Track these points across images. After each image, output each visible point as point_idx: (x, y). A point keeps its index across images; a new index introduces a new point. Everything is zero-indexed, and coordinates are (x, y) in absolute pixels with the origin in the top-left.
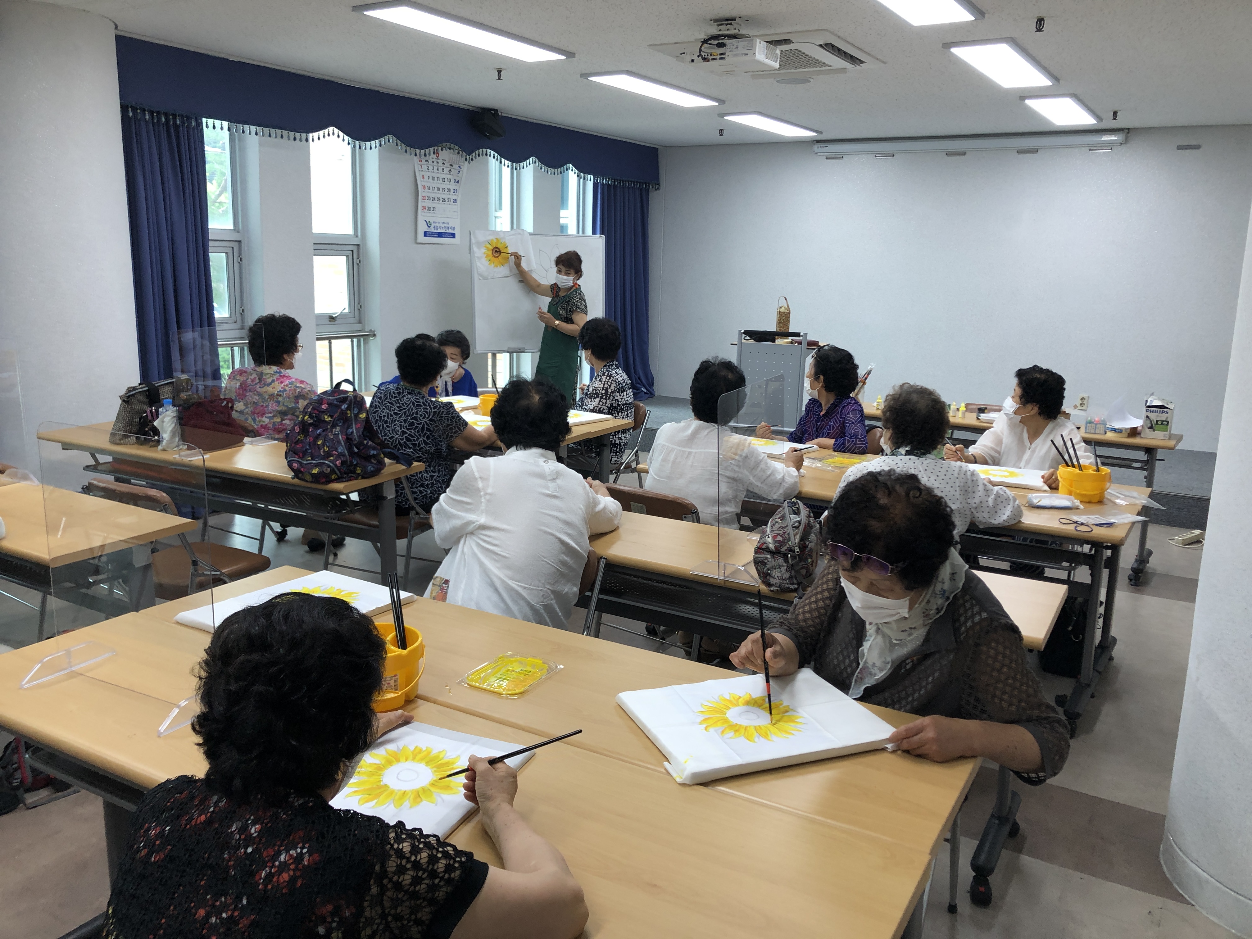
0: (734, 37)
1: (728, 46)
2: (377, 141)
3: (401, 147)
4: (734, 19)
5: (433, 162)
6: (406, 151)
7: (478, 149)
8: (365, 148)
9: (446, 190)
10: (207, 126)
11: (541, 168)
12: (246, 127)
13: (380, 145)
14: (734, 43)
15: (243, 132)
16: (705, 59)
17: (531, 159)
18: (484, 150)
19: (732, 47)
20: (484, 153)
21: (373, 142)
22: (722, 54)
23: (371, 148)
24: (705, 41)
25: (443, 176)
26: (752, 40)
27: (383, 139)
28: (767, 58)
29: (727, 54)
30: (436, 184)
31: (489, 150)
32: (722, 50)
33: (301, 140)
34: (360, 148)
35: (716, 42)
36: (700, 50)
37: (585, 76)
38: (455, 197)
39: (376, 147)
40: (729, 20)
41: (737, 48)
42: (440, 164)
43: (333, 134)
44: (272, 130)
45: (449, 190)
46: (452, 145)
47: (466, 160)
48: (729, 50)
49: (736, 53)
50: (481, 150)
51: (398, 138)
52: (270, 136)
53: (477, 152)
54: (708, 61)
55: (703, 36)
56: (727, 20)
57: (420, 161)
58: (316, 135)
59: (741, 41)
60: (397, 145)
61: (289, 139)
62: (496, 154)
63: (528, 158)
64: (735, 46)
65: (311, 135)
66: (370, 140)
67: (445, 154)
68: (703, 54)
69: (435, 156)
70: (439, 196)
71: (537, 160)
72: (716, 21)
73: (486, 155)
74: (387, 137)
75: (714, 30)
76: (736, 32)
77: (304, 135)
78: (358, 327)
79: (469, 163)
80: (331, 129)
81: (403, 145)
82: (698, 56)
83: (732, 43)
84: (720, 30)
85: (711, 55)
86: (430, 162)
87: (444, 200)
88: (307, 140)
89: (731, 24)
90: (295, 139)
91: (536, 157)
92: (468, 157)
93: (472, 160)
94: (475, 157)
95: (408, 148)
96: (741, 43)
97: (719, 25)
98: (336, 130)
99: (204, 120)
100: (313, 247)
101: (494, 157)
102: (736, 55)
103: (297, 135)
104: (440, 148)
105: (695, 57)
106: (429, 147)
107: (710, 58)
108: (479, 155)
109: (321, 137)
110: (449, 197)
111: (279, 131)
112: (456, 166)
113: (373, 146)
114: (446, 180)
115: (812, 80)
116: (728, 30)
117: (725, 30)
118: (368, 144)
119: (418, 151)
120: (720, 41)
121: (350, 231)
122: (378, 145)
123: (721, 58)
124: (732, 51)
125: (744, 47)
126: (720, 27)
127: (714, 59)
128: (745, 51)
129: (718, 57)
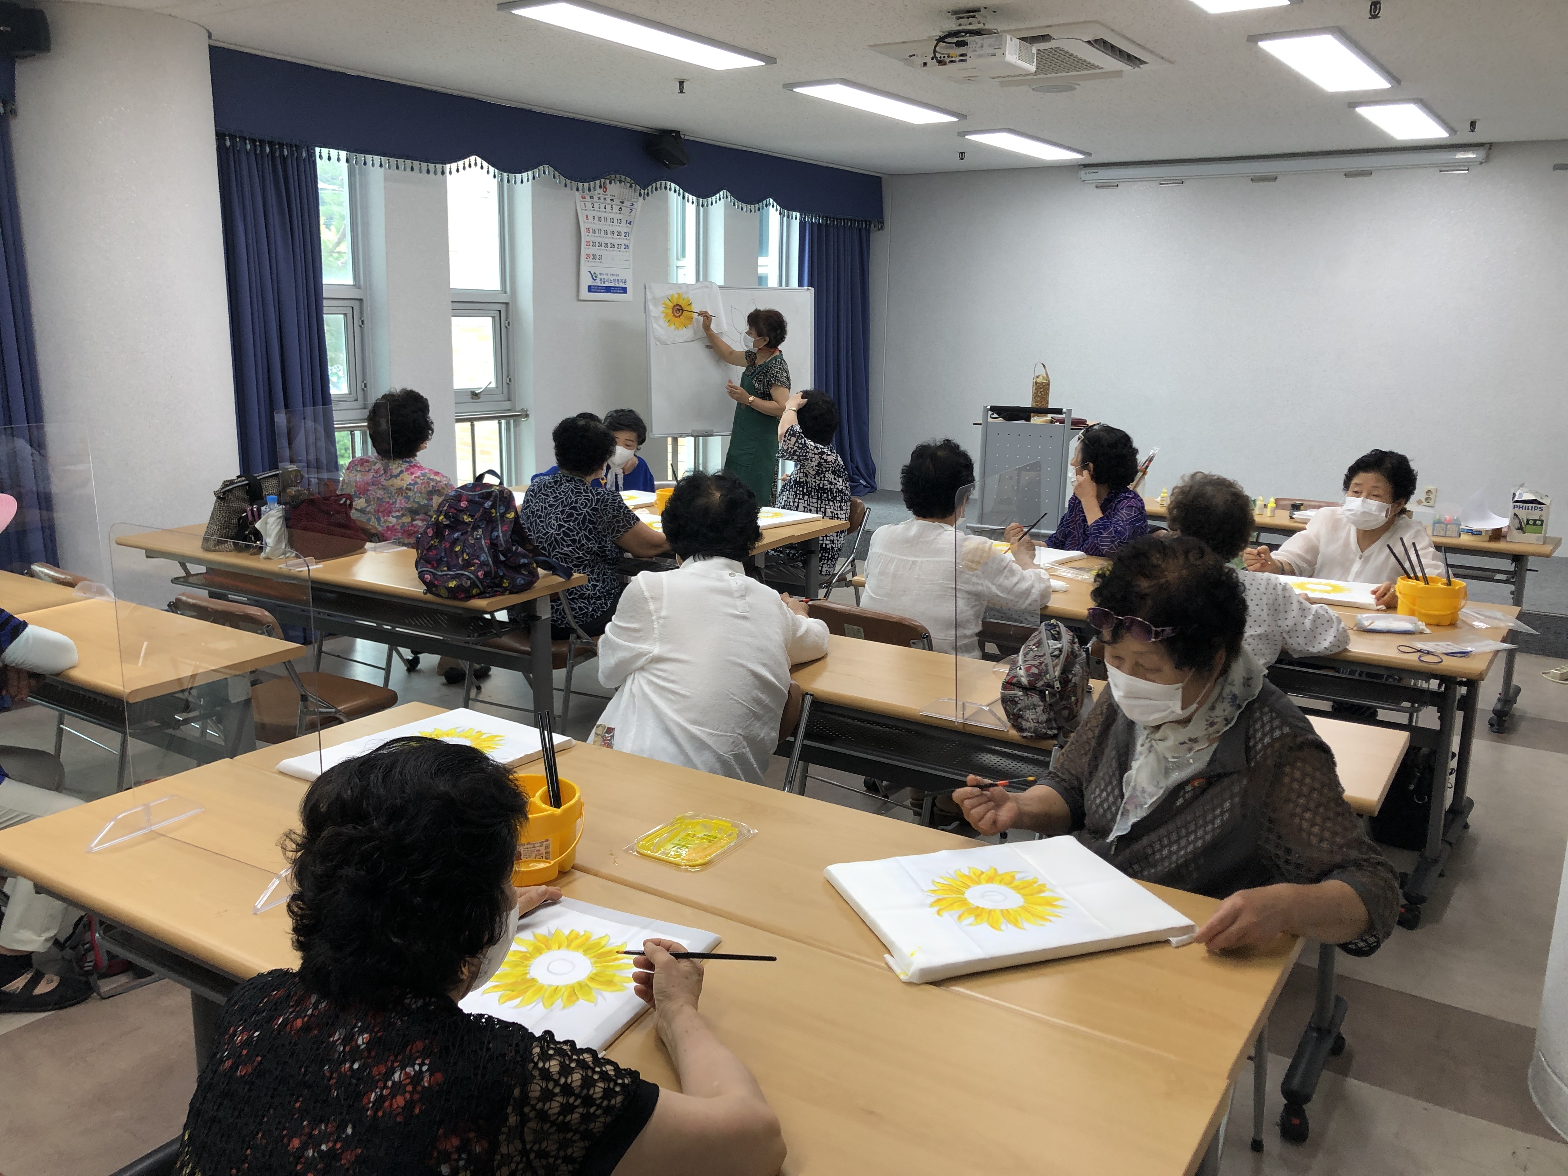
0: (978, 33)
1: (970, 45)
2: (530, 173)
3: (561, 180)
4: (978, 11)
5: (599, 198)
6: (566, 186)
7: (656, 181)
8: (515, 182)
9: (616, 234)
10: (321, 157)
11: (734, 205)
12: (369, 157)
13: (534, 178)
14: (978, 41)
15: (365, 164)
16: (941, 62)
17: (721, 193)
18: (663, 182)
19: (975, 45)
20: (663, 186)
21: (525, 175)
22: (962, 55)
23: (522, 182)
24: (941, 40)
25: (612, 216)
26: (1001, 36)
27: (536, 170)
28: (1020, 58)
29: (968, 55)
30: (603, 226)
31: (668, 183)
32: (962, 50)
33: (435, 173)
34: (508, 181)
35: (955, 40)
36: (935, 51)
37: (790, 86)
38: (626, 242)
39: (528, 180)
40: (972, 12)
41: (982, 46)
42: (608, 201)
43: (476, 164)
44: (401, 161)
45: (619, 233)
46: (623, 177)
47: (640, 195)
48: (971, 50)
49: (982, 52)
50: (658, 183)
51: (555, 169)
52: (397, 168)
53: (654, 185)
54: (945, 64)
55: (938, 33)
56: (969, 12)
57: (584, 197)
58: (454, 166)
59: (987, 38)
60: (554, 177)
61: (421, 172)
62: (678, 188)
63: (718, 192)
64: (979, 45)
65: (448, 166)
66: (520, 172)
67: (614, 189)
68: (938, 55)
69: (601, 191)
70: (606, 241)
71: (729, 194)
72: (955, 13)
73: (666, 188)
74: (541, 168)
75: (952, 25)
76: (981, 26)
77: (439, 166)
78: (507, 405)
79: (644, 199)
80: (473, 158)
81: (563, 178)
82: (932, 59)
83: (975, 41)
84: (960, 25)
85: (948, 57)
86: (596, 199)
87: (613, 246)
88: (443, 173)
89: (974, 17)
90: (428, 172)
91: (728, 190)
92: (642, 191)
93: (648, 195)
94: (652, 191)
95: (568, 181)
96: (986, 40)
97: (958, 18)
98: (479, 160)
99: (317, 150)
100: (450, 305)
101: (675, 191)
102: (980, 56)
103: (431, 166)
104: (608, 181)
105: (928, 60)
106: (594, 179)
107: (947, 60)
108: (656, 189)
109: (461, 168)
110: (619, 242)
111: (408, 162)
112: (627, 204)
113: (525, 180)
114: (616, 221)
115: (1078, 87)
116: (970, 24)
117: (966, 24)
118: (519, 176)
119: (580, 184)
120: (960, 39)
121: (496, 286)
122: (531, 177)
123: (962, 61)
124: (975, 51)
125: (990, 45)
126: (961, 21)
127: (952, 62)
128: (992, 51)
129: (958, 59)
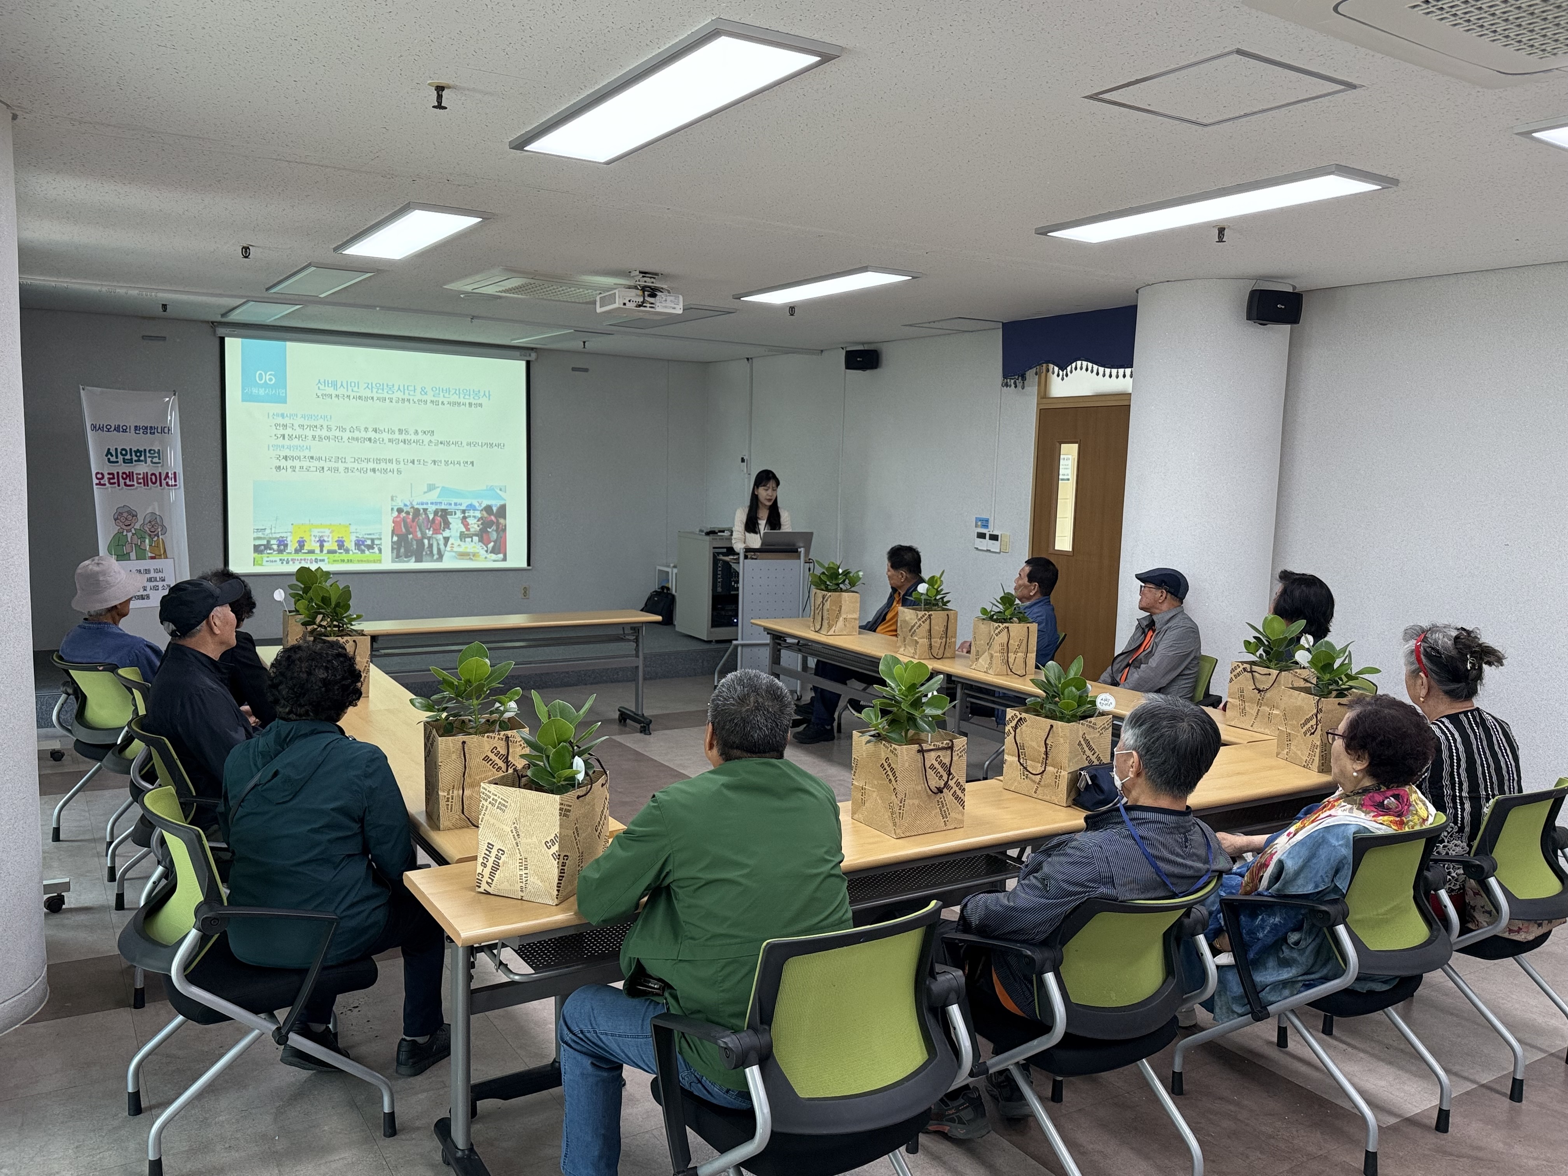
1: (658, 298)
4: (657, 275)
14: (663, 296)
19: (661, 299)
22: (652, 304)
29: (658, 304)
32: (651, 300)
40: (654, 275)
41: (666, 301)
49: (665, 305)
59: (669, 296)
64: (664, 299)
72: (640, 272)
83: (661, 296)
84: (645, 282)
89: (654, 278)
97: (643, 277)
102: (666, 307)
116: (653, 283)
117: (649, 282)
120: (652, 292)
123: (651, 307)
124: (660, 302)
125: (671, 301)
126: (645, 279)
127: (645, 307)
128: (673, 305)
129: (648, 305)
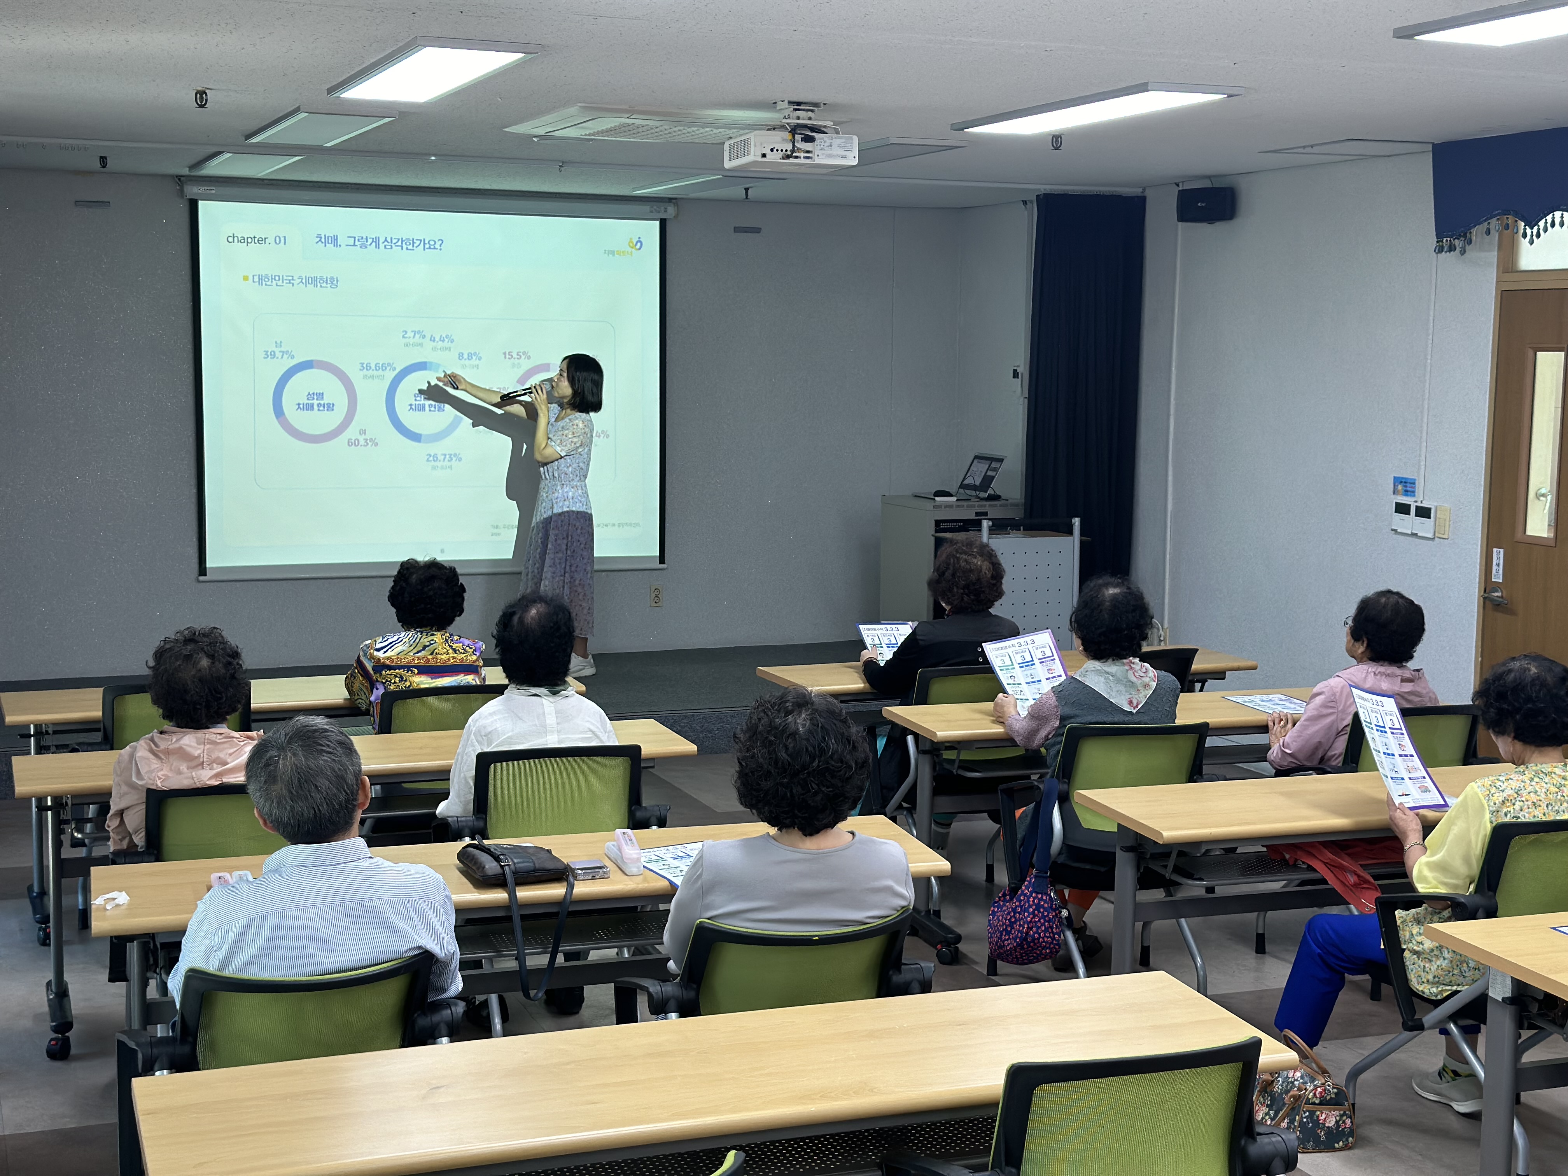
1: (817, 142)
14: (826, 139)
16: (788, 157)
19: (823, 143)
22: (808, 152)
29: (817, 152)
32: (807, 146)
36: (794, 146)
41: (831, 146)
48: (819, 148)
49: (829, 152)
59: (835, 138)
64: (827, 144)
72: (790, 103)
82: (772, 150)
83: (823, 138)
84: (798, 118)
96: (835, 141)
97: (795, 110)
102: (830, 156)
107: (793, 155)
116: (810, 119)
117: (804, 118)
120: (804, 134)
123: (808, 158)
124: (821, 149)
125: (839, 146)
126: (798, 113)
127: (796, 157)
128: (842, 152)
